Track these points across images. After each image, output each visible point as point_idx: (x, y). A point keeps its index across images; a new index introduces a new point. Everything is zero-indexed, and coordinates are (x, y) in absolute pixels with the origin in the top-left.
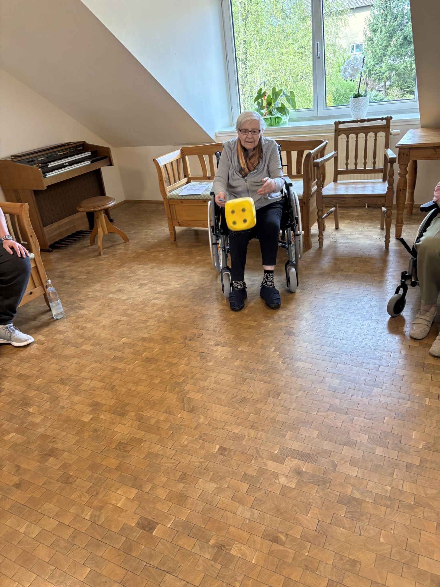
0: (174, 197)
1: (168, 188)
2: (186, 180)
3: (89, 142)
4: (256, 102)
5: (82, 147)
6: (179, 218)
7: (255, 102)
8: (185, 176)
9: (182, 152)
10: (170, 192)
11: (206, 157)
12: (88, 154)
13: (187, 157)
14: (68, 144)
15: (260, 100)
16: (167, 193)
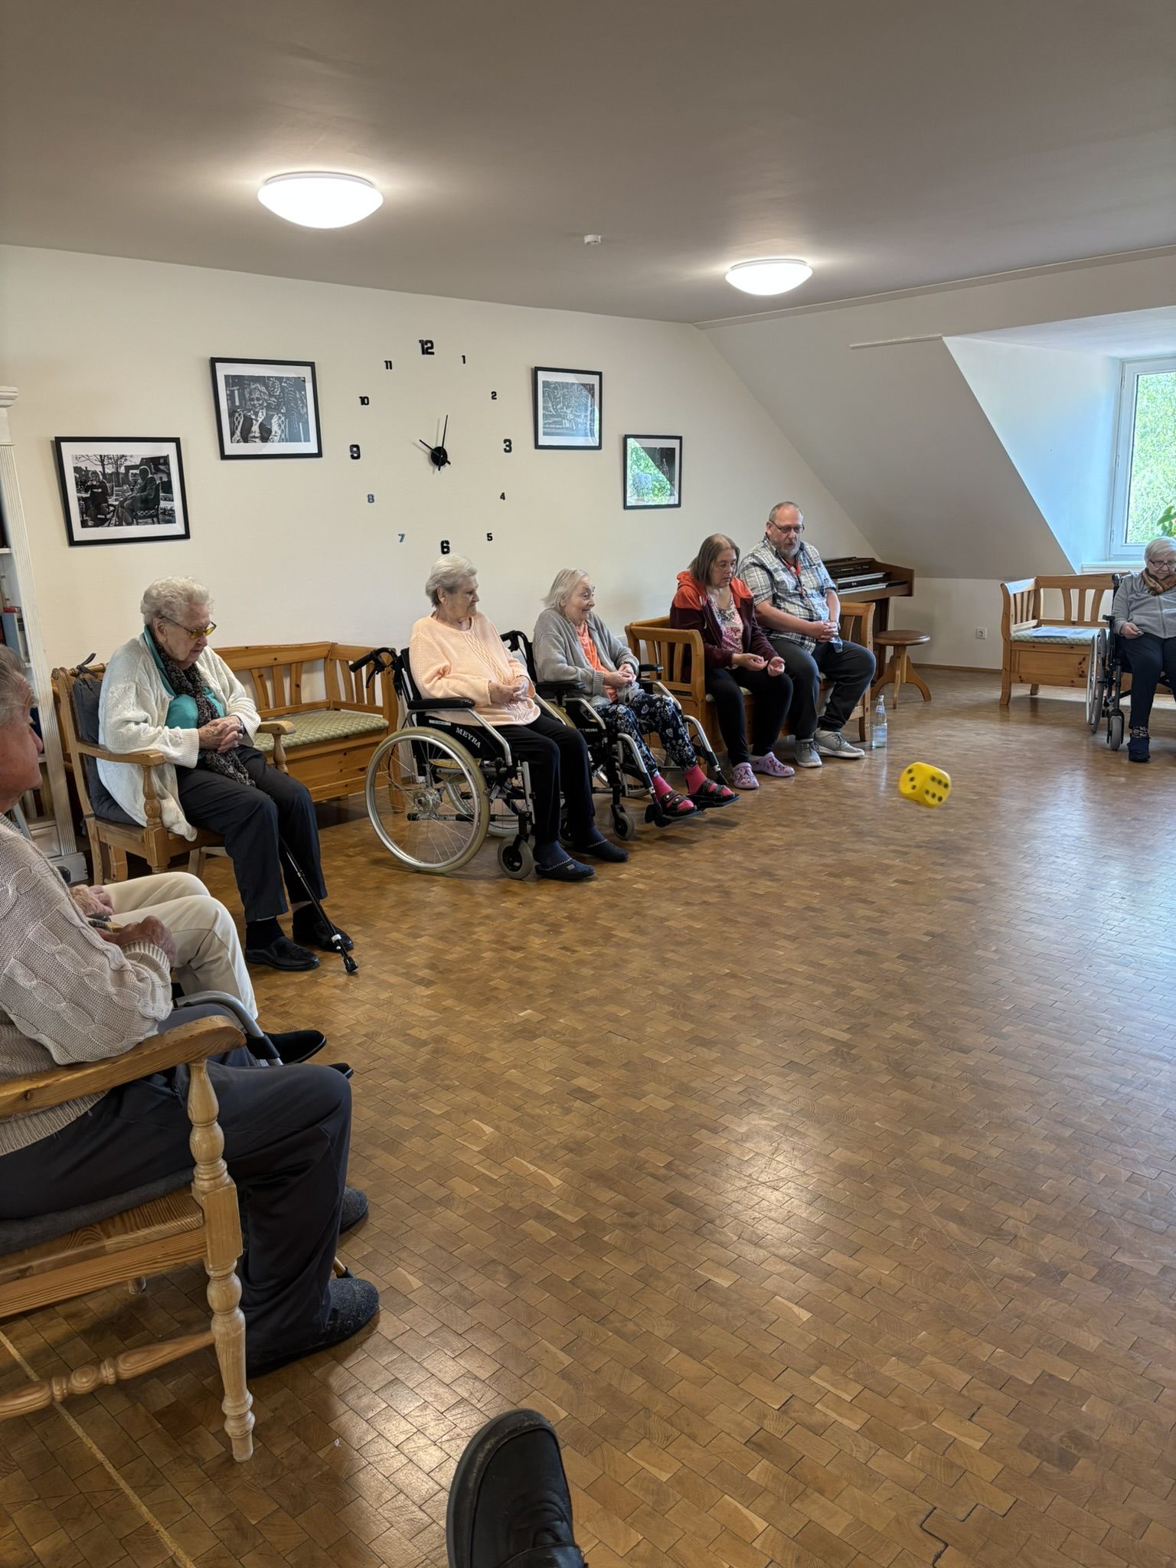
0: (1022, 638)
1: (1013, 627)
2: (1034, 622)
3: (879, 560)
4: (1161, 525)
5: (869, 566)
6: (1022, 670)
7: (1158, 525)
8: (1034, 618)
9: (1037, 583)
10: (1015, 632)
11: (1075, 593)
12: (879, 575)
13: (1042, 590)
14: (850, 559)
15: (1167, 524)
16: (1012, 633)
